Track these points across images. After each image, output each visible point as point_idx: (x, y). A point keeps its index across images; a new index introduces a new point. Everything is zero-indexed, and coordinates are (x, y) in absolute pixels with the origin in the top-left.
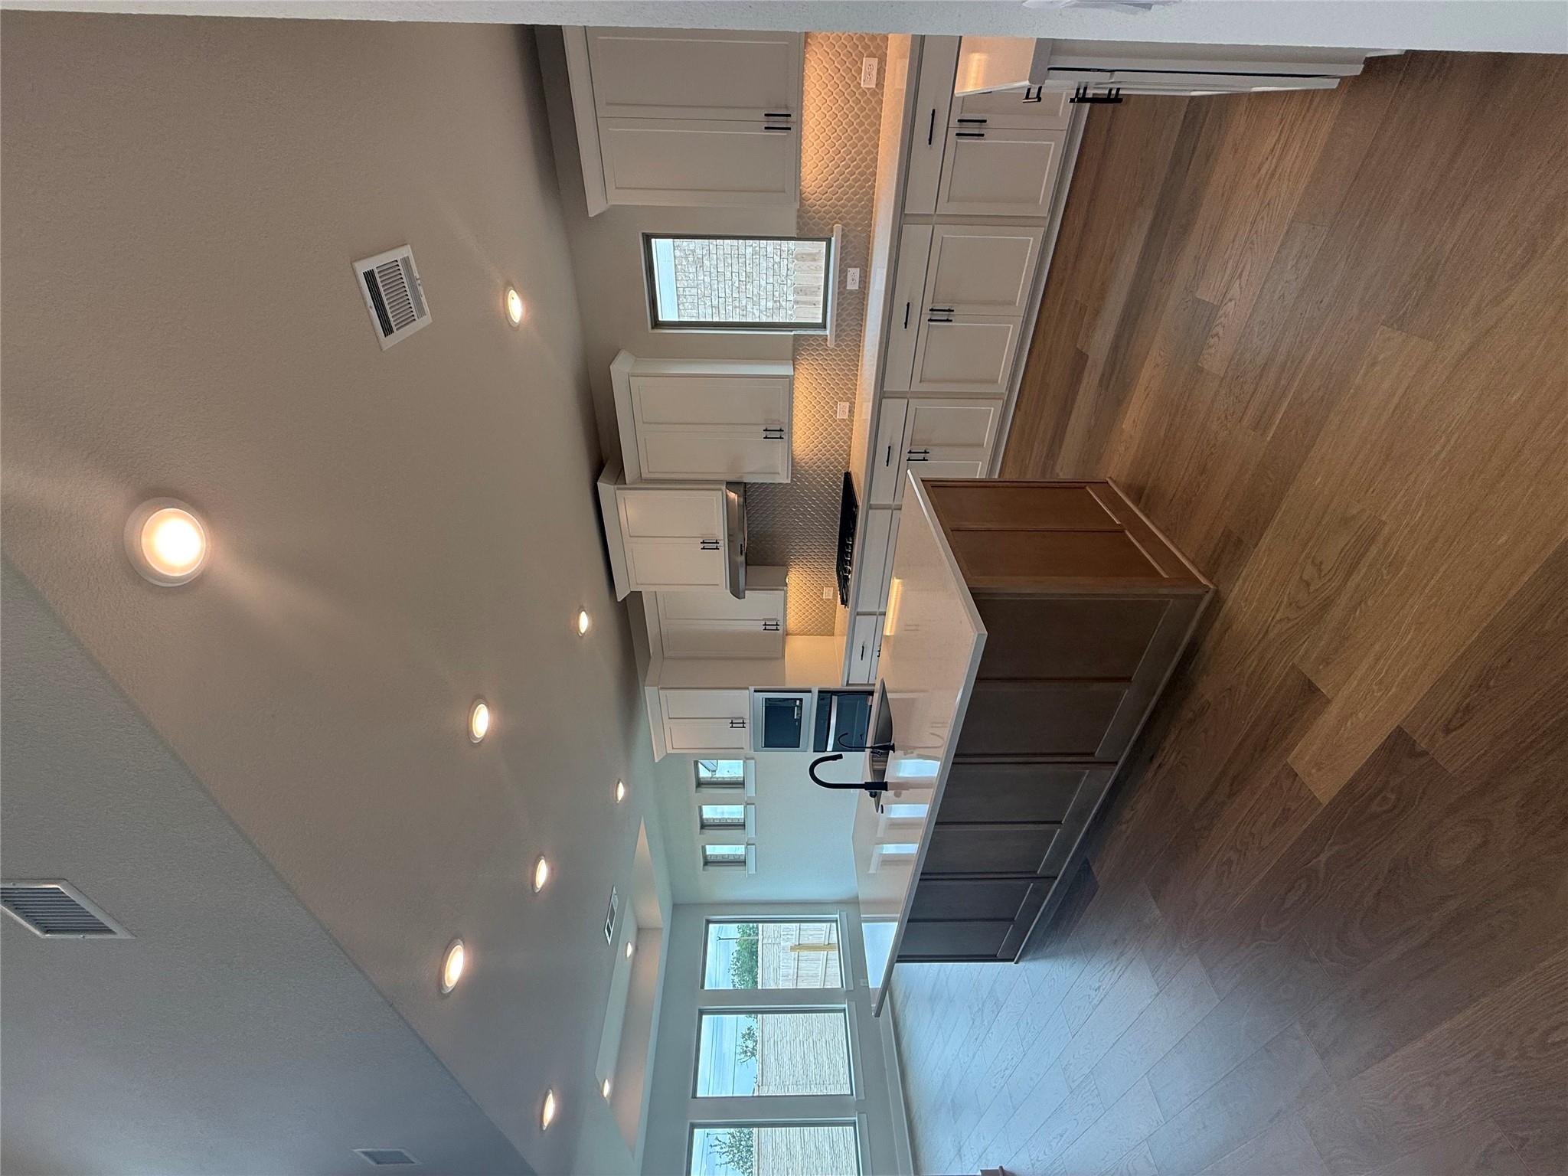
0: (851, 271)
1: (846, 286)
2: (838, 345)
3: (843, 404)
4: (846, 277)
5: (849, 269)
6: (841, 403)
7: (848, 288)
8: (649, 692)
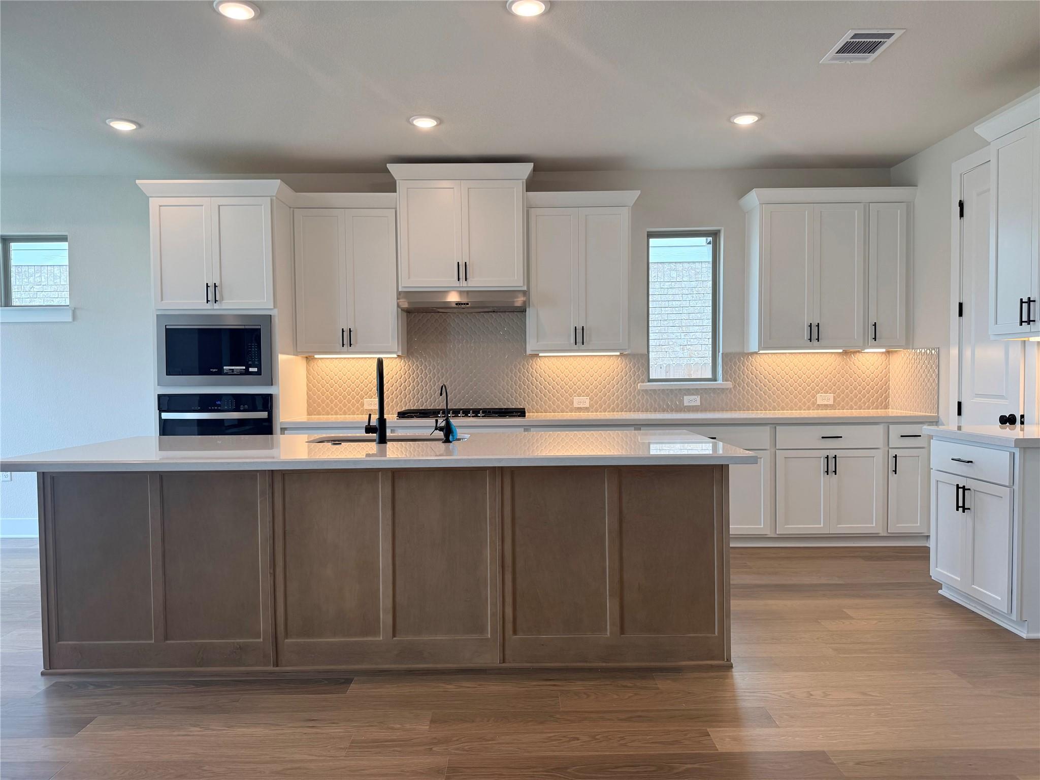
0: (698, 398)
1: (686, 395)
2: (639, 393)
3: (588, 401)
4: (693, 394)
5: (699, 396)
6: (588, 399)
7: (685, 397)
8: (274, 185)
